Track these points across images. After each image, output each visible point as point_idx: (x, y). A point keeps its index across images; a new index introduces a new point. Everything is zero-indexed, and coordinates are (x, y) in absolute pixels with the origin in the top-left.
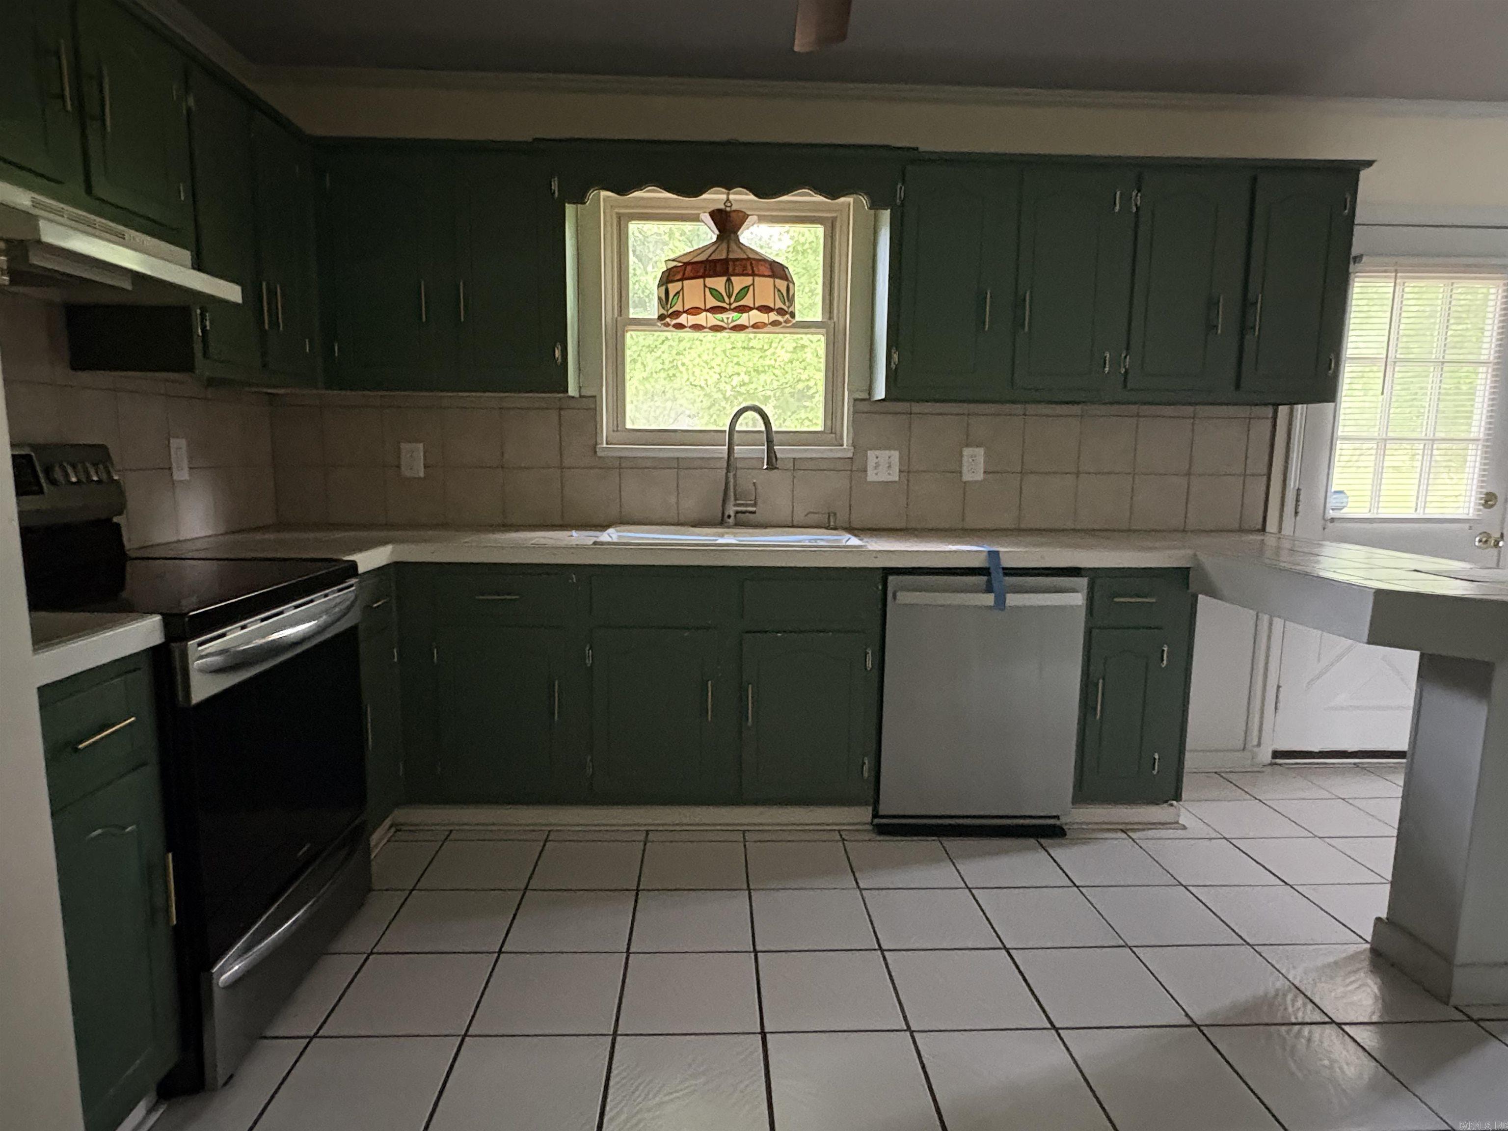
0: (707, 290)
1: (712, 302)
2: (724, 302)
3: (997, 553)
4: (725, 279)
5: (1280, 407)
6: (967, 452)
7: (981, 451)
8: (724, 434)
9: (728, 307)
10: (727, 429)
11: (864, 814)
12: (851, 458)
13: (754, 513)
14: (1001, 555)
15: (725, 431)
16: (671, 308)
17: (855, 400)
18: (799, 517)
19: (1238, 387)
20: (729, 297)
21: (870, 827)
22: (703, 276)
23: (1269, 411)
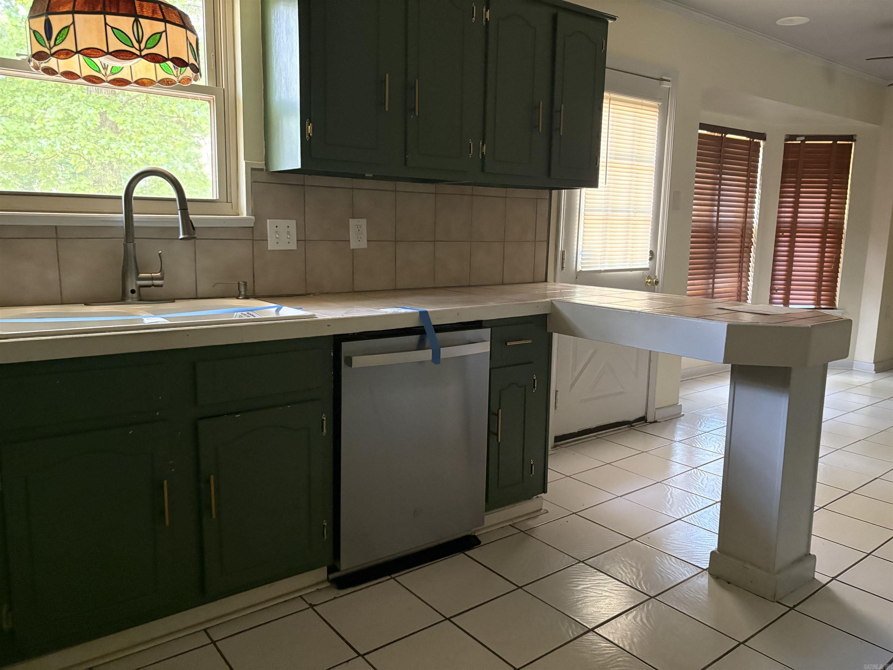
0: (109, 28)
1: (115, 45)
2: (133, 47)
3: (427, 312)
4: (133, 19)
5: (553, 191)
6: (353, 222)
7: (363, 222)
8: (119, 200)
9: (138, 53)
10: (122, 194)
11: (321, 573)
12: (252, 227)
13: (161, 286)
14: (429, 314)
15: (119, 198)
16: (55, 45)
17: (253, 169)
18: (202, 289)
19: (549, 174)
20: (139, 42)
21: (328, 584)
22: (104, 13)
23: (546, 193)
